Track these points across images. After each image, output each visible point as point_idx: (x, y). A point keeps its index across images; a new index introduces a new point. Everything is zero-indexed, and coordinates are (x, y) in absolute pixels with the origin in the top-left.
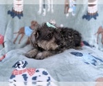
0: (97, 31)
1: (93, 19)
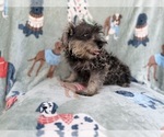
0: (147, 62)
1: (141, 46)
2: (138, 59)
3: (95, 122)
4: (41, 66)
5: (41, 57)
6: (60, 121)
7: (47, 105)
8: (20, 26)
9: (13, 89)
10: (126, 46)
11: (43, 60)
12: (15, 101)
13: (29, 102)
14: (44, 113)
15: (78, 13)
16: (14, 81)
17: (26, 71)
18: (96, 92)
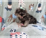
2: (39, 16)
3: (26, 34)
4: (11, 19)
5: (11, 16)
6: (16, 34)
7: (13, 30)
8: (5, 8)
9: (4, 25)
10: (35, 13)
11: (12, 17)
12: (4, 29)
13: (8, 29)
14: (12, 32)
15: (21, 4)
16: (4, 23)
17: (7, 20)
18: (27, 26)
